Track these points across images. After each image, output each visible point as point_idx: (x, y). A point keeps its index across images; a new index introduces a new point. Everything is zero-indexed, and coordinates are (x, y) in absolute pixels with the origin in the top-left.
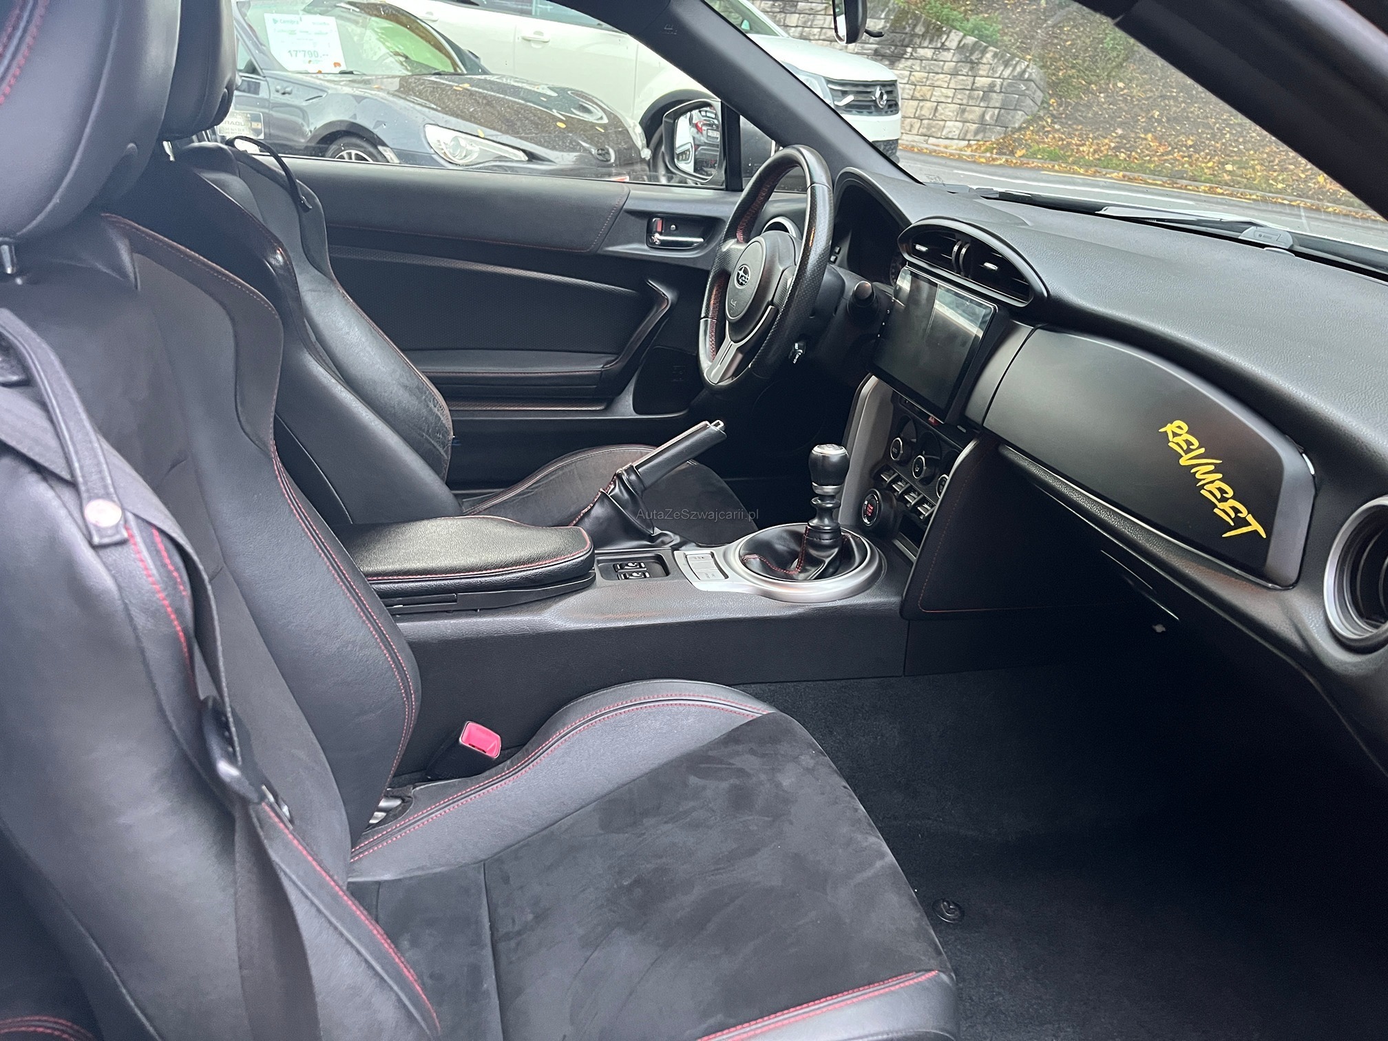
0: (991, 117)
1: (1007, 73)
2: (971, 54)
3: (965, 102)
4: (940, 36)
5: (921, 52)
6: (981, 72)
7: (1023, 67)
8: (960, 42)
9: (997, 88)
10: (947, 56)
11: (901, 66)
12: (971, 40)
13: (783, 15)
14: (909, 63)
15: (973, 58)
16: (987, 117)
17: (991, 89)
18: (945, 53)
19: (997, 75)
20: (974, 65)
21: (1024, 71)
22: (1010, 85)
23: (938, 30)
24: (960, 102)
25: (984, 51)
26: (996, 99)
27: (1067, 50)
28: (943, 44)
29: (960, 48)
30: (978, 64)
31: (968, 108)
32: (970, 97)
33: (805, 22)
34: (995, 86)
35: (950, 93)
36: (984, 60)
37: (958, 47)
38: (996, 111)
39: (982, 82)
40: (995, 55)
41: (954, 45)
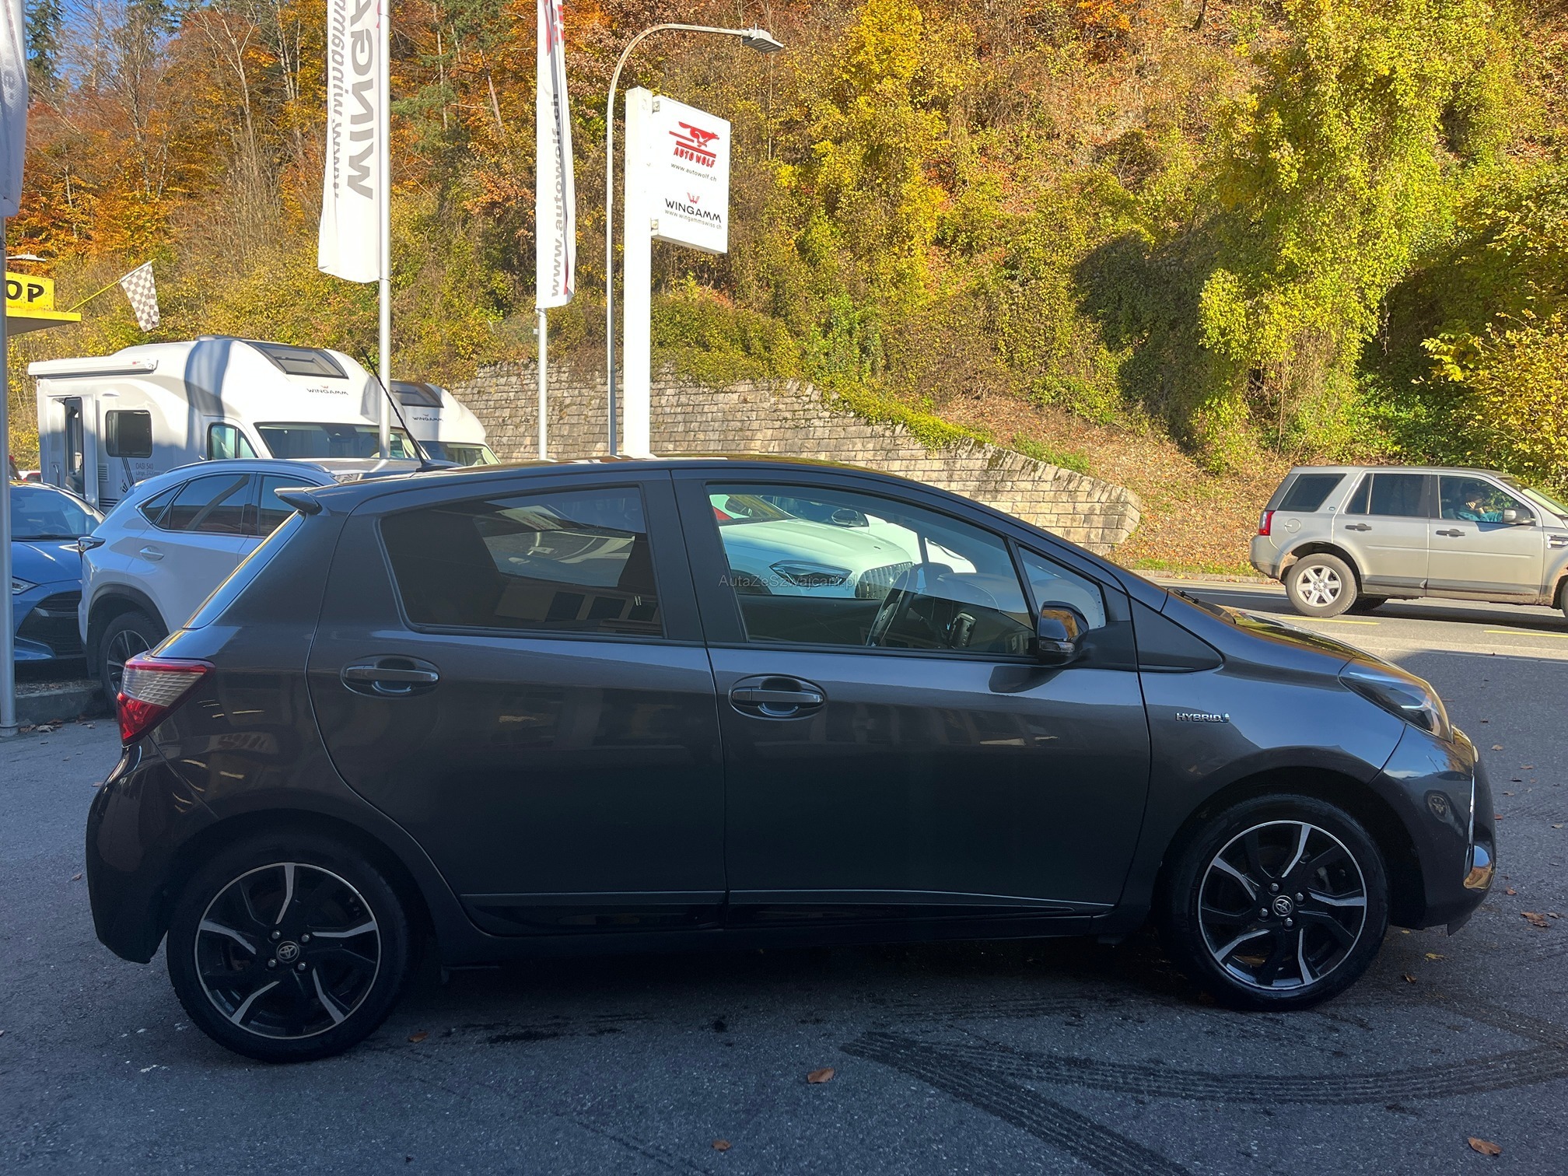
0: (1096, 536)
1: (1103, 499)
2: (1068, 484)
3: (1068, 524)
5: (1022, 485)
6: (1079, 499)
7: (1119, 492)
8: (1056, 474)
9: (1098, 512)
10: (1047, 486)
11: (1003, 498)
12: (1064, 472)
13: (886, 463)
14: (1010, 495)
15: (1070, 487)
16: (1092, 536)
17: (1092, 512)
18: (1044, 485)
19: (1096, 500)
20: (1072, 494)
21: (1120, 495)
22: (1109, 508)
24: (1064, 525)
25: (1080, 481)
26: (1098, 521)
28: (1040, 478)
29: (1057, 479)
30: (1076, 491)
31: (1072, 529)
32: (1073, 520)
33: (907, 467)
34: (1094, 510)
35: (1054, 518)
36: (1081, 489)
37: (1055, 479)
38: (1100, 531)
39: (1082, 508)
40: (1091, 484)
41: (1050, 477)
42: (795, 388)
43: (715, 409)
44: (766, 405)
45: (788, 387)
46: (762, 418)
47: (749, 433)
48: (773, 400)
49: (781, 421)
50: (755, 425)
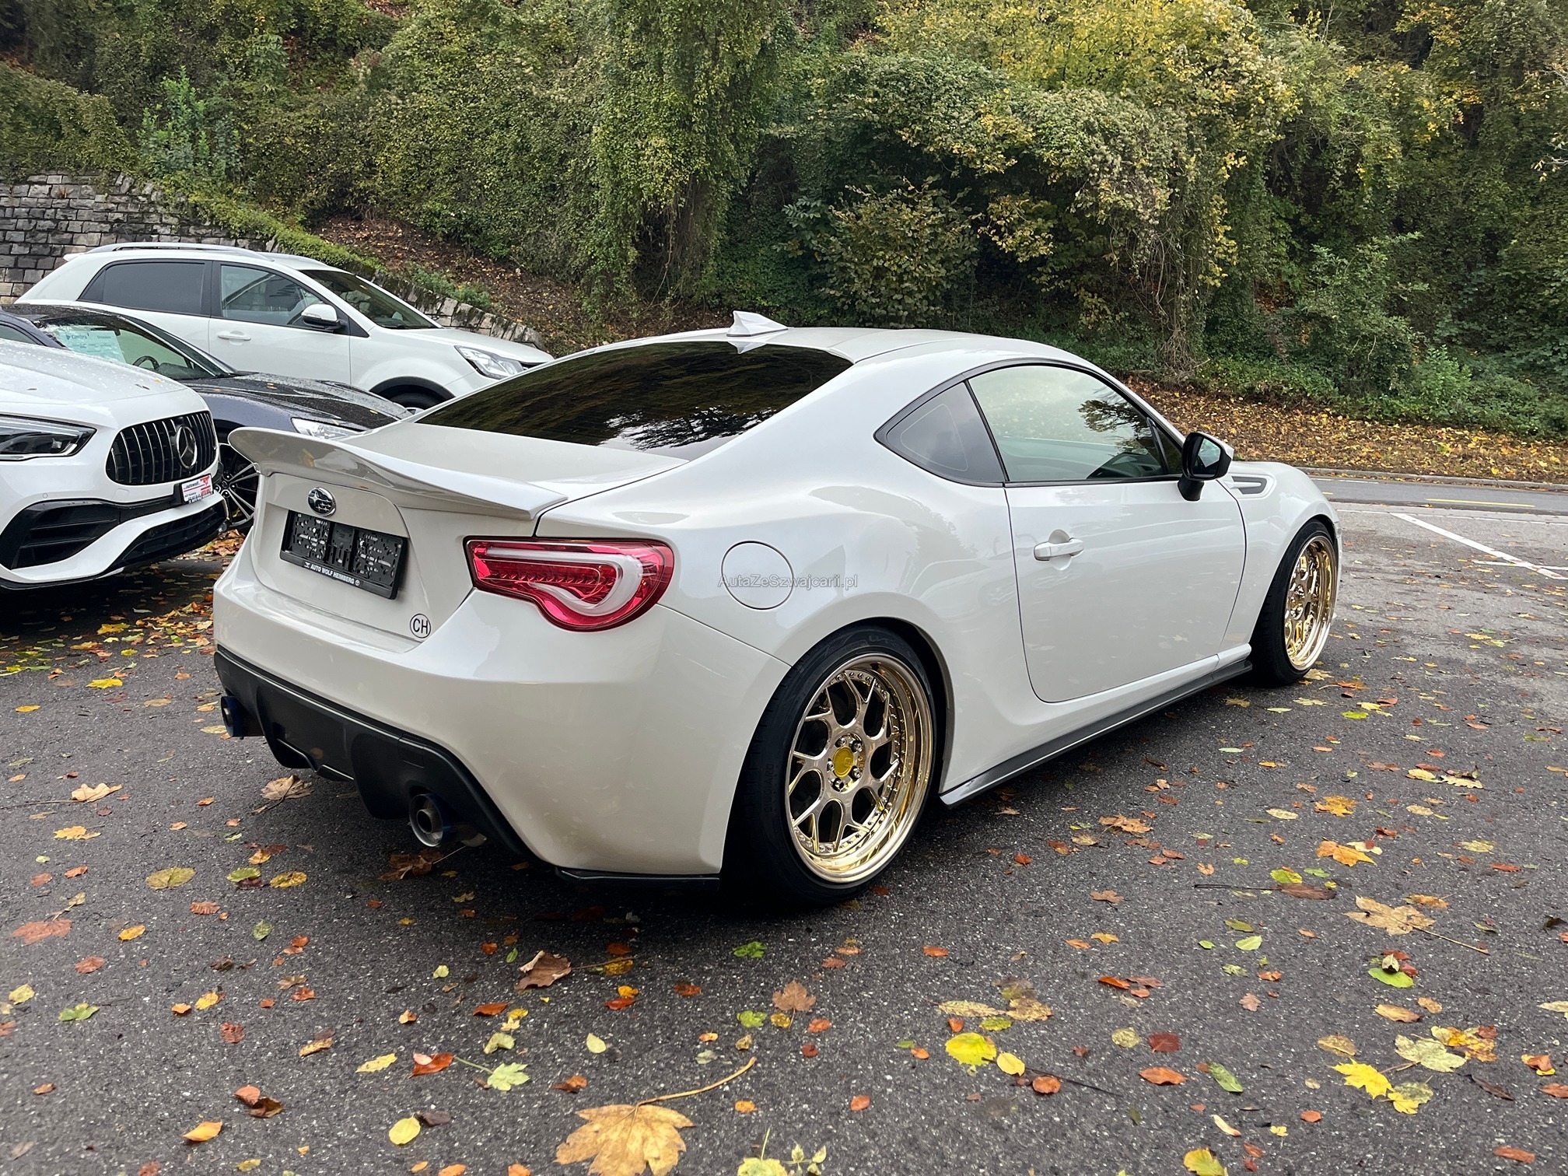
2: (469, 320)
4: (434, 304)
7: (522, 330)
8: (456, 308)
10: (446, 321)
12: (465, 307)
15: (472, 323)
18: (444, 319)
19: (499, 338)
21: (523, 334)
23: (431, 298)
25: (481, 317)
27: (551, 313)
28: (439, 311)
29: (457, 314)
36: (483, 325)
37: (454, 314)
40: (493, 320)
41: (450, 312)
42: (127, 186)
43: (16, 203)
44: (90, 203)
45: (119, 182)
46: (85, 218)
47: (66, 236)
48: (100, 198)
49: (111, 224)
50: (75, 226)
